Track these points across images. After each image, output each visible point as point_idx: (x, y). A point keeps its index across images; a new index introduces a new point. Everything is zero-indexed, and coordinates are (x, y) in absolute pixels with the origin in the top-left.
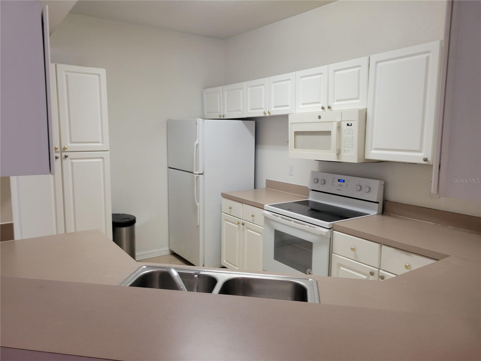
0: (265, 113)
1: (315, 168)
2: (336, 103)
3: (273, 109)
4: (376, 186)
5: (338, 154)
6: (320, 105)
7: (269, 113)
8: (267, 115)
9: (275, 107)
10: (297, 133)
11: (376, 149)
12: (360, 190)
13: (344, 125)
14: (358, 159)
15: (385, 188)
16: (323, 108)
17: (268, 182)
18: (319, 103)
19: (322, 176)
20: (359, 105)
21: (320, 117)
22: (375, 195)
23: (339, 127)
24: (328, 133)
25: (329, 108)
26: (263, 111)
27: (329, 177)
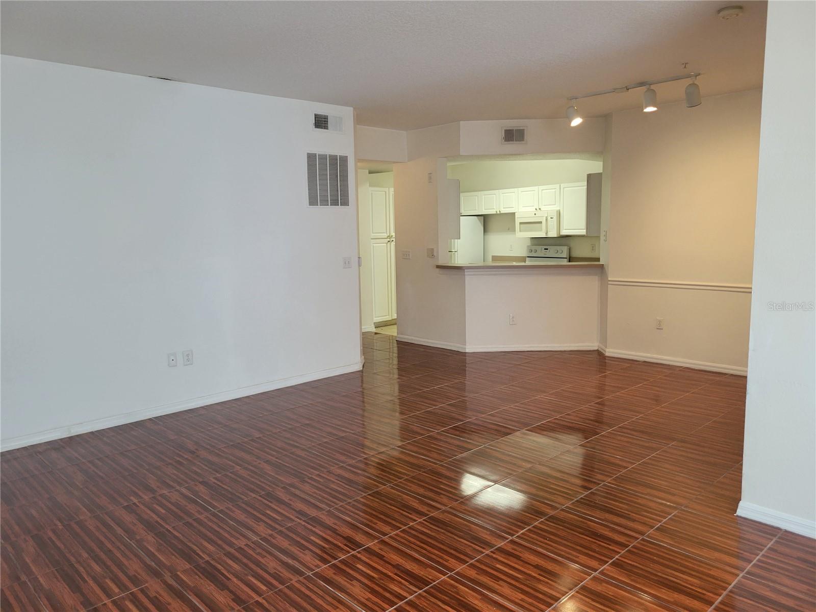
0: (497, 212)
1: (529, 243)
2: (543, 207)
3: (502, 209)
4: (565, 249)
5: (547, 233)
6: (535, 208)
7: (500, 211)
8: (498, 213)
9: (504, 208)
10: (521, 223)
11: (565, 229)
12: (557, 252)
13: (549, 218)
14: (557, 235)
15: (570, 250)
16: (536, 209)
17: (493, 257)
18: (533, 206)
19: (534, 248)
20: (556, 208)
21: (535, 214)
22: (565, 255)
23: (547, 220)
24: (541, 222)
25: (540, 209)
26: (495, 210)
27: (539, 248)
